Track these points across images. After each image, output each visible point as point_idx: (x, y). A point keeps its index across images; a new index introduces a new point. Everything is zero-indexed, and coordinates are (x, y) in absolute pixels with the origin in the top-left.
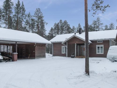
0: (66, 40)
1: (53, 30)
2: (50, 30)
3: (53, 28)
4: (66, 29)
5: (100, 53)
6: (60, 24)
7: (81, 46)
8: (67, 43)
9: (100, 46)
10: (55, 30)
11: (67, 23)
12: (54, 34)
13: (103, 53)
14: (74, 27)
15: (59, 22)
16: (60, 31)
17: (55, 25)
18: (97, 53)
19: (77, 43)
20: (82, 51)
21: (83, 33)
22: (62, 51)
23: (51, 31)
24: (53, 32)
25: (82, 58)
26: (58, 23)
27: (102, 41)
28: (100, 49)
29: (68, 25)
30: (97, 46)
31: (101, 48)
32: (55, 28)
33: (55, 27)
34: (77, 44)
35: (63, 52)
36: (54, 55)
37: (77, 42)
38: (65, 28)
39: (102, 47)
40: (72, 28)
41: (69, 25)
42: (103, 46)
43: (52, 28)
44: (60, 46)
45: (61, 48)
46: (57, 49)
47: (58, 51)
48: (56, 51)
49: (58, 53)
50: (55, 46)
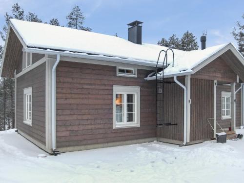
44: (105, 85)
45: (110, 97)
46: (86, 102)
47: (90, 117)
48: (79, 117)
49: (90, 127)
50: (70, 80)
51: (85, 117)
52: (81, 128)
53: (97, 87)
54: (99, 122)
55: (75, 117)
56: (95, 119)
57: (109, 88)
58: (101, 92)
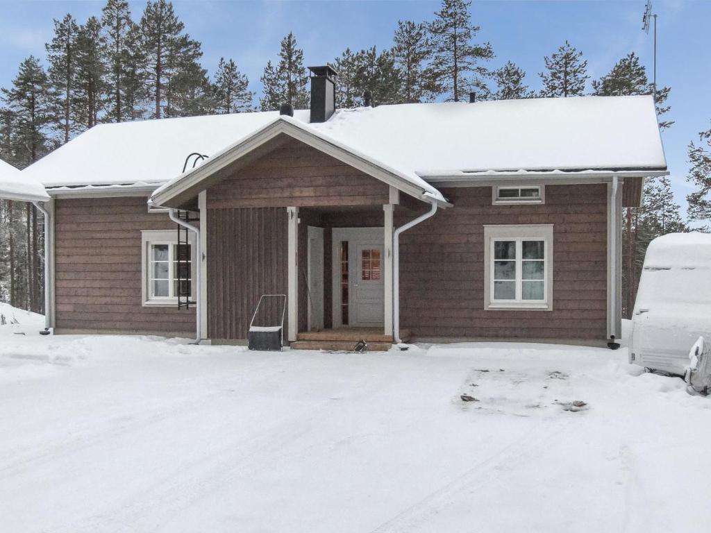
0: (189, 169)
1: (42, 79)
2: (11, 87)
3: (45, 66)
4: (164, 81)
5: (518, 302)
6: (105, 32)
7: (339, 234)
8: (202, 197)
9: (518, 235)
10: (60, 85)
11: (181, 26)
12: (56, 120)
13: (544, 303)
14: (231, 68)
15: (100, 16)
16: (104, 97)
17: (62, 31)
18: (493, 302)
19: (311, 203)
20: (345, 277)
21: (342, 112)
22: (148, 278)
23: (20, 95)
24: (42, 104)
25: (360, 348)
26: (93, 25)
27: (541, 188)
28: (519, 260)
29: (184, 42)
30: (494, 234)
31: (524, 256)
32: (63, 69)
33: (61, 53)
34: (304, 213)
35: (160, 290)
36: (61, 324)
37: (308, 192)
38: (158, 69)
39: (533, 249)
40: (212, 81)
41: (197, 45)
42: (544, 233)
43: (29, 64)
44: (128, 231)
45: (135, 251)
46: (97, 260)
47: (103, 284)
48: (88, 284)
49: (103, 300)
50: (74, 227)
51: (97, 284)
52: (91, 300)
53: (114, 235)
54: (118, 292)
55: (81, 284)
56: (111, 288)
57: (136, 235)
58: (122, 243)
